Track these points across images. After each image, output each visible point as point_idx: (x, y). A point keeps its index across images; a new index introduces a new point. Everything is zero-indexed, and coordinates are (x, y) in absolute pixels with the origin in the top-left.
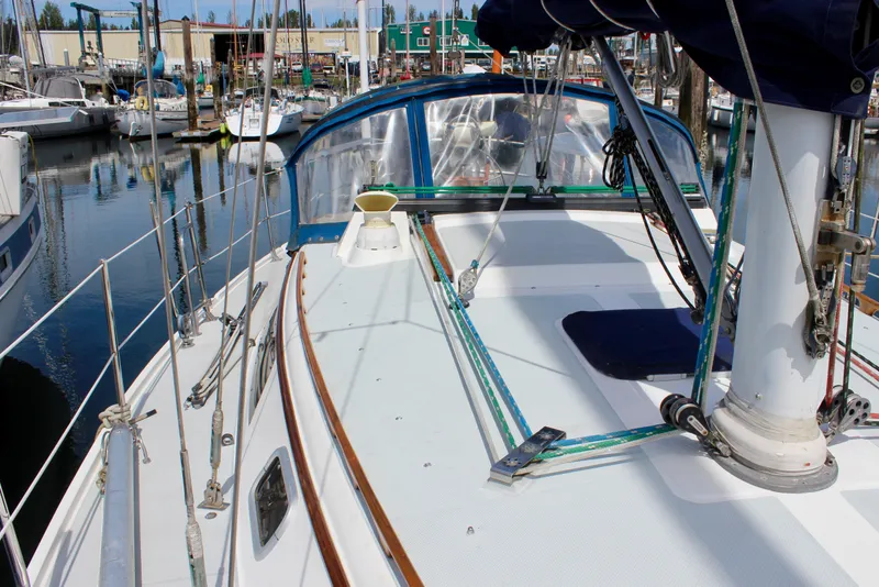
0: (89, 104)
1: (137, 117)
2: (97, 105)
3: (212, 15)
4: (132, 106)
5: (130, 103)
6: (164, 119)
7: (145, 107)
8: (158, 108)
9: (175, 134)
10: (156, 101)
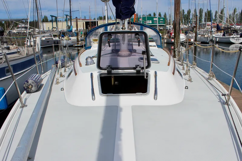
0: (54, 39)
1: (66, 42)
2: (56, 39)
3: (85, 17)
4: (65, 39)
5: (64, 38)
6: (72, 42)
7: (68, 39)
8: (71, 39)
9: (74, 45)
10: (70, 38)
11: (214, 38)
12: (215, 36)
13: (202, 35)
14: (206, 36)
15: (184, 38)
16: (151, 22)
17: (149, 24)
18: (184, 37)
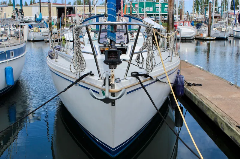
1: (34, 34)
5: (32, 29)
6: (42, 35)
7: (37, 31)
8: (41, 31)
9: (45, 40)
10: (40, 29)
11: (235, 32)
12: (237, 30)
13: (218, 29)
14: (223, 30)
15: (193, 33)
16: (151, 10)
17: (149, 12)
18: (193, 31)
